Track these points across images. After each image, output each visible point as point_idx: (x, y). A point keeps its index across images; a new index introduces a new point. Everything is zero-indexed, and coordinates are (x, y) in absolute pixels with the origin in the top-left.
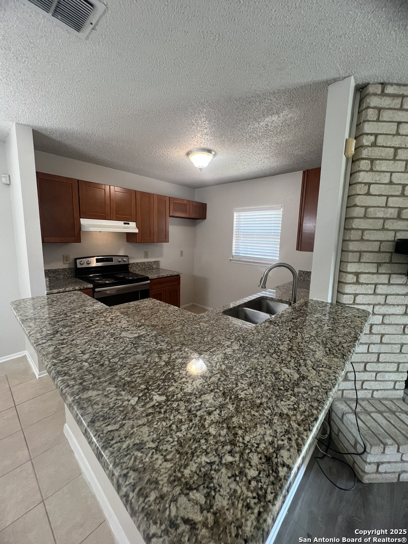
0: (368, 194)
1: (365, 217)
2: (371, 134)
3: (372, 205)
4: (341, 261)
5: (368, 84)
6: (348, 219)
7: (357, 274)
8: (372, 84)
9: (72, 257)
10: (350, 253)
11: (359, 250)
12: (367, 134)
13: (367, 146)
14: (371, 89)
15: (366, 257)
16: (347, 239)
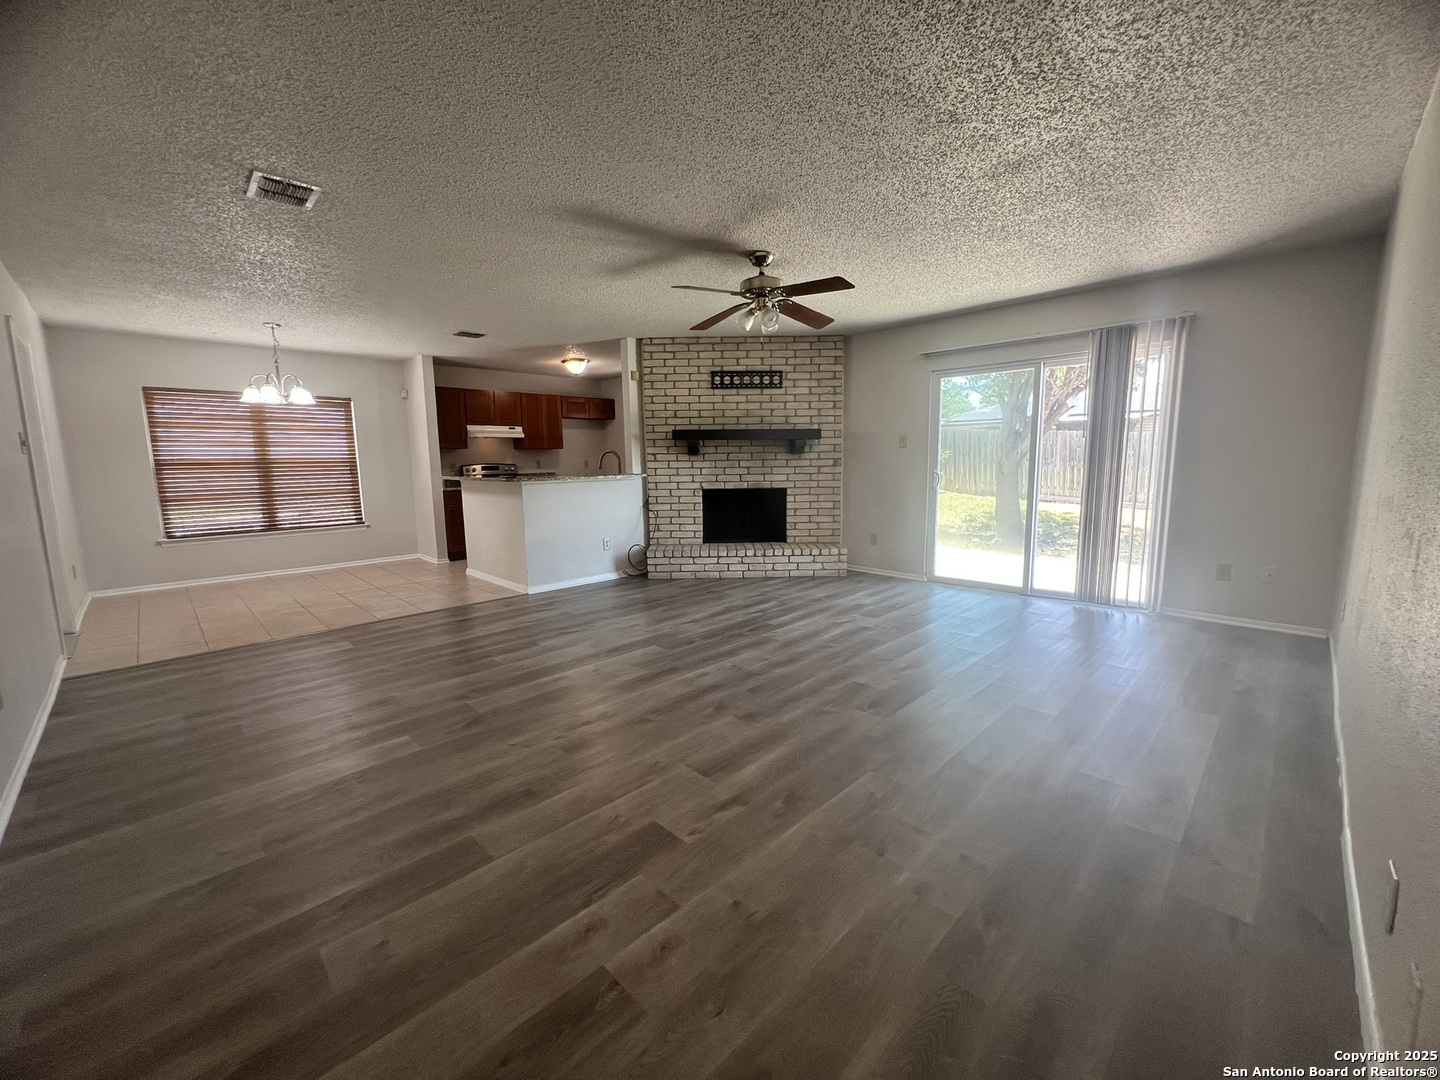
0: (652, 402)
1: (653, 417)
2: (649, 367)
3: (656, 409)
4: (643, 445)
6: (643, 419)
7: (654, 455)
8: (645, 339)
9: (458, 465)
10: (647, 441)
11: (653, 438)
12: (646, 367)
13: (647, 374)
14: (644, 342)
15: (658, 443)
16: (644, 431)
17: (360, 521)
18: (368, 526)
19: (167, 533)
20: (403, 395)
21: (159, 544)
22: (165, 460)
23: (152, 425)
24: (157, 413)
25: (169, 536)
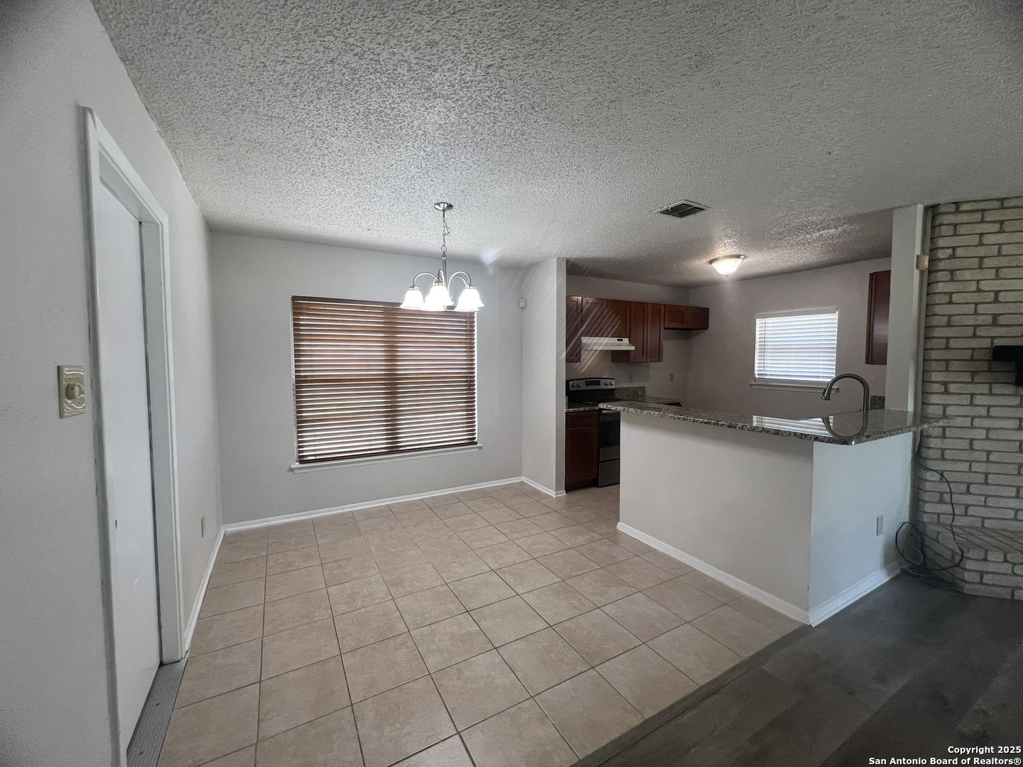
0: (951, 302)
1: (949, 325)
2: (948, 248)
3: (956, 313)
4: (923, 371)
5: (939, 204)
6: (928, 327)
7: (945, 384)
8: (944, 205)
10: (933, 362)
11: (945, 358)
12: (943, 248)
13: (943, 259)
14: (942, 209)
15: (955, 366)
16: (929, 347)
17: (472, 442)
18: (480, 448)
19: (300, 457)
20: (522, 304)
21: (291, 470)
22: (306, 376)
23: (298, 338)
24: (302, 325)
25: (302, 460)
